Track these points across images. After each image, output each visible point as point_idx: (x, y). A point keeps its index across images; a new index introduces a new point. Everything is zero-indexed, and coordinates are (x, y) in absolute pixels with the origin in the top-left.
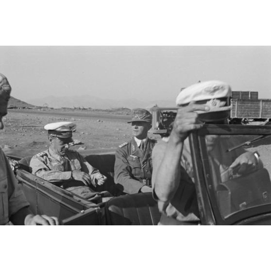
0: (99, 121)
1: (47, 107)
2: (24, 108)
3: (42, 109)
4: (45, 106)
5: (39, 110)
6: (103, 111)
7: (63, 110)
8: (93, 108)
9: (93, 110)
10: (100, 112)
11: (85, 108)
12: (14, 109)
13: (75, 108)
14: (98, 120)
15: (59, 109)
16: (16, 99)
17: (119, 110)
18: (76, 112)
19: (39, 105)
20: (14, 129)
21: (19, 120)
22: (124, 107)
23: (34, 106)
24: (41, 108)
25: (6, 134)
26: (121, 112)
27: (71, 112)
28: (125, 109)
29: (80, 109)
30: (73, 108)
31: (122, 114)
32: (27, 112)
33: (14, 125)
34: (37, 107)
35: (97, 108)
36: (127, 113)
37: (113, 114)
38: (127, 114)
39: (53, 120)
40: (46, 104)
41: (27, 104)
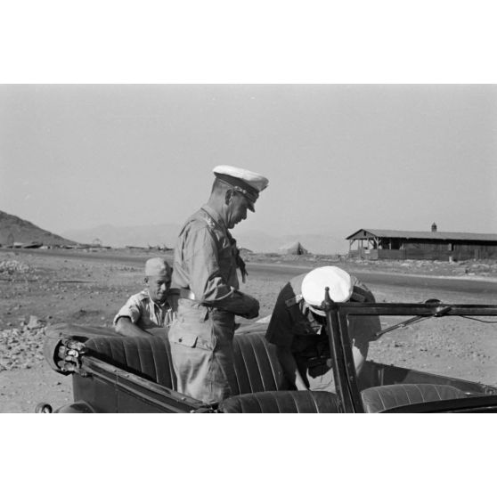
1: (99, 246)
2: (58, 247)
3: (91, 249)
4: (96, 243)
5: (85, 250)
7: (129, 251)
13: (151, 248)
15: (121, 250)
16: (43, 231)
18: (152, 254)
19: (84, 242)
20: (45, 286)
21: (51, 270)
23: (75, 244)
24: (87, 247)
25: (30, 295)
27: (144, 255)
29: (159, 249)
30: (146, 247)
32: (65, 255)
33: (44, 280)
34: (81, 245)
39: (111, 270)
40: (98, 240)
41: (63, 239)
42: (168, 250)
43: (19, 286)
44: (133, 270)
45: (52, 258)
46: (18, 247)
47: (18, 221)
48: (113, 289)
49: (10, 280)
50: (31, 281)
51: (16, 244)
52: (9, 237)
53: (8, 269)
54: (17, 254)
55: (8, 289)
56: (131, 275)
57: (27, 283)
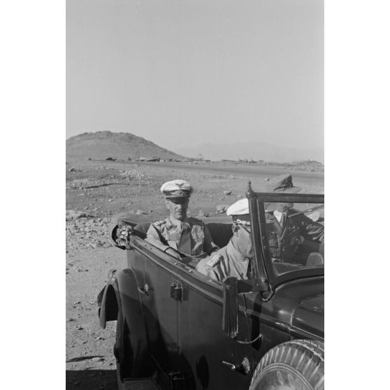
0: (268, 180)
1: (201, 160)
2: (171, 160)
3: (194, 162)
4: (199, 157)
5: (189, 163)
6: (279, 165)
7: (222, 163)
8: (266, 160)
9: (265, 165)
10: (274, 167)
11: (254, 160)
12: (157, 162)
13: (241, 161)
14: (266, 179)
15: (217, 163)
16: (161, 148)
17: (301, 164)
18: (240, 166)
19: (191, 157)
20: (152, 189)
21: (160, 177)
22: (311, 160)
23: (184, 158)
24: (192, 160)
25: (140, 195)
26: (303, 167)
27: (233, 167)
28: (312, 162)
29: (247, 162)
30: (237, 160)
31: (304, 170)
32: (173, 167)
33: (153, 184)
34: (188, 159)
35: (270, 161)
36: (312, 168)
37: (292, 169)
38: (313, 171)
39: (204, 178)
40: (200, 155)
41: (176, 155)
42: (254, 162)
43: (134, 189)
44: (221, 178)
45: (164, 168)
46: (142, 161)
47: (143, 141)
48: (201, 192)
49: (129, 184)
50: (144, 185)
51: (141, 158)
52: (136, 153)
53: (129, 176)
54: (139, 166)
55: (127, 190)
56: (218, 181)
57: (140, 186)
